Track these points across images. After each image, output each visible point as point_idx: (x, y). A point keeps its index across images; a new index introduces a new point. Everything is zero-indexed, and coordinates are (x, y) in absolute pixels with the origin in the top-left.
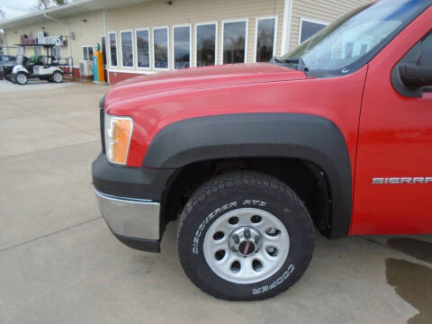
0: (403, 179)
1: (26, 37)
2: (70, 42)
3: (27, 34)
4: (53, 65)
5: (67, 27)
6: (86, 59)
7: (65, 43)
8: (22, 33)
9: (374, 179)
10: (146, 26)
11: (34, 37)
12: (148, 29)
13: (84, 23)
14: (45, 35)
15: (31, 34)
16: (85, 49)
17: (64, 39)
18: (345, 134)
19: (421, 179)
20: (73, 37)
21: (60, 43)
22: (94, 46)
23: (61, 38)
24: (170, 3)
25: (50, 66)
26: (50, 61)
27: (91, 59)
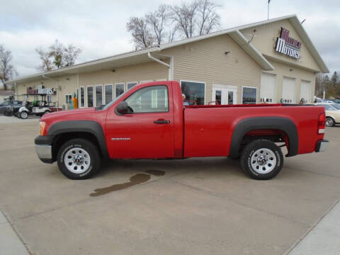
1: (30, 88)
2: (58, 92)
3: (32, 86)
4: (45, 106)
5: (57, 83)
6: (67, 102)
7: (55, 93)
8: (28, 86)
11: (36, 89)
12: (101, 85)
13: (67, 81)
14: (43, 87)
15: (34, 87)
16: (67, 96)
17: (54, 90)
18: (103, 128)
20: (60, 89)
21: (52, 93)
22: (72, 95)
23: (52, 89)
24: (114, 71)
25: (43, 107)
26: (43, 104)
27: (70, 102)
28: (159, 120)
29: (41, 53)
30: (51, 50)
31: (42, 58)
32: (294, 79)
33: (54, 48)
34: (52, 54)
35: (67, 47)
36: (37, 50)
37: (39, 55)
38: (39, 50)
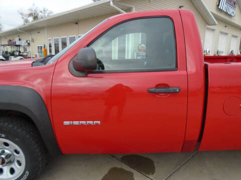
0: (80, 122)
1: (10, 41)
2: (31, 44)
3: (11, 39)
4: (19, 55)
5: (30, 36)
6: (39, 52)
7: (29, 44)
8: (9, 38)
9: (65, 122)
10: (65, 36)
11: (15, 41)
12: (66, 37)
13: (38, 34)
14: (20, 40)
15: (13, 39)
16: (38, 47)
17: (28, 42)
19: (91, 122)
20: (33, 41)
21: (26, 44)
22: (43, 46)
23: (27, 41)
24: (77, 23)
25: (18, 56)
26: (18, 53)
27: (41, 52)
28: (158, 86)
29: (22, 14)
30: (30, 12)
31: (23, 18)
32: (227, 34)
33: (32, 11)
34: (30, 15)
35: (42, 10)
36: (18, 12)
37: (21, 16)
38: (20, 12)
